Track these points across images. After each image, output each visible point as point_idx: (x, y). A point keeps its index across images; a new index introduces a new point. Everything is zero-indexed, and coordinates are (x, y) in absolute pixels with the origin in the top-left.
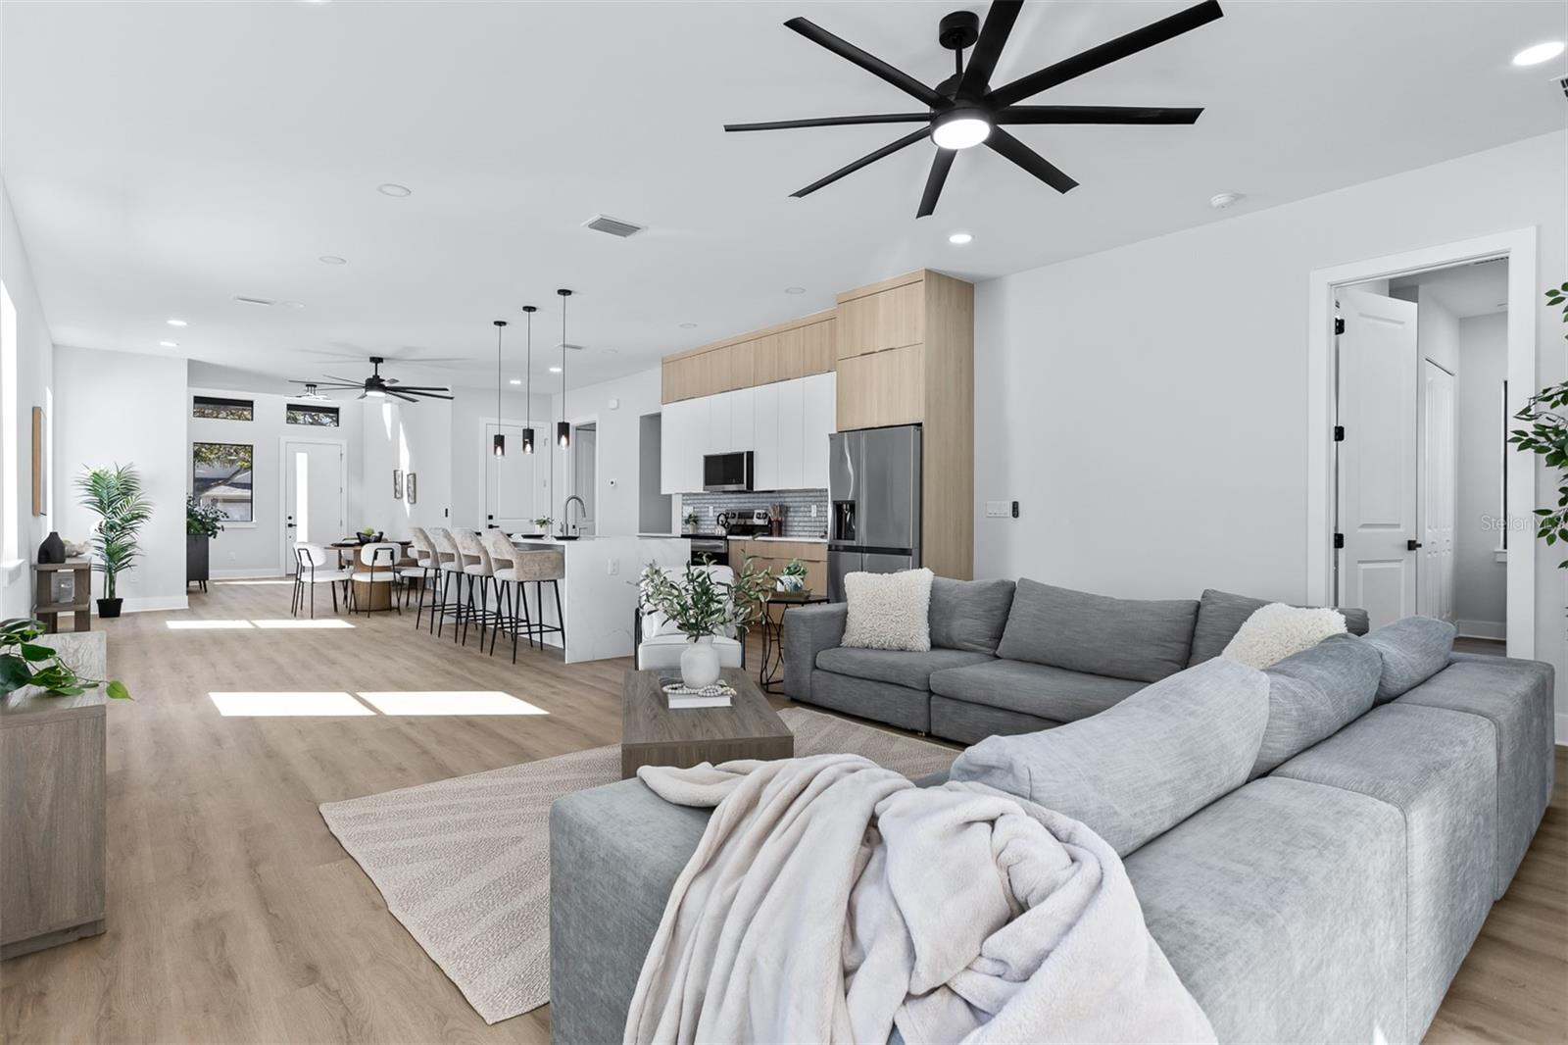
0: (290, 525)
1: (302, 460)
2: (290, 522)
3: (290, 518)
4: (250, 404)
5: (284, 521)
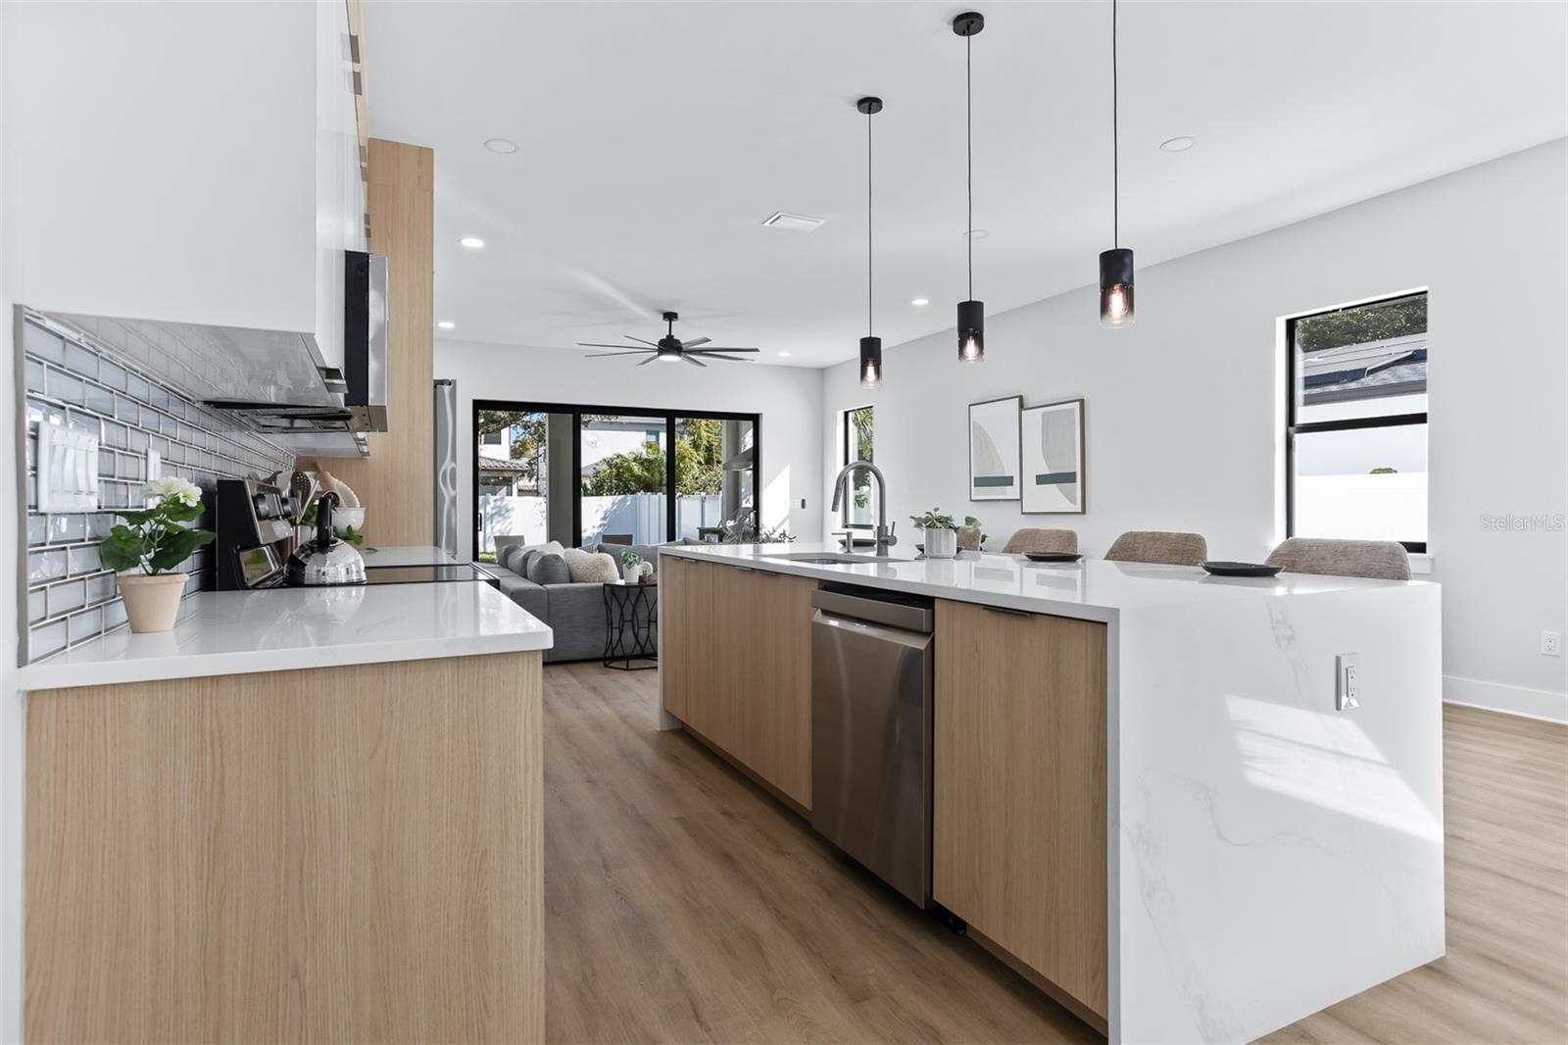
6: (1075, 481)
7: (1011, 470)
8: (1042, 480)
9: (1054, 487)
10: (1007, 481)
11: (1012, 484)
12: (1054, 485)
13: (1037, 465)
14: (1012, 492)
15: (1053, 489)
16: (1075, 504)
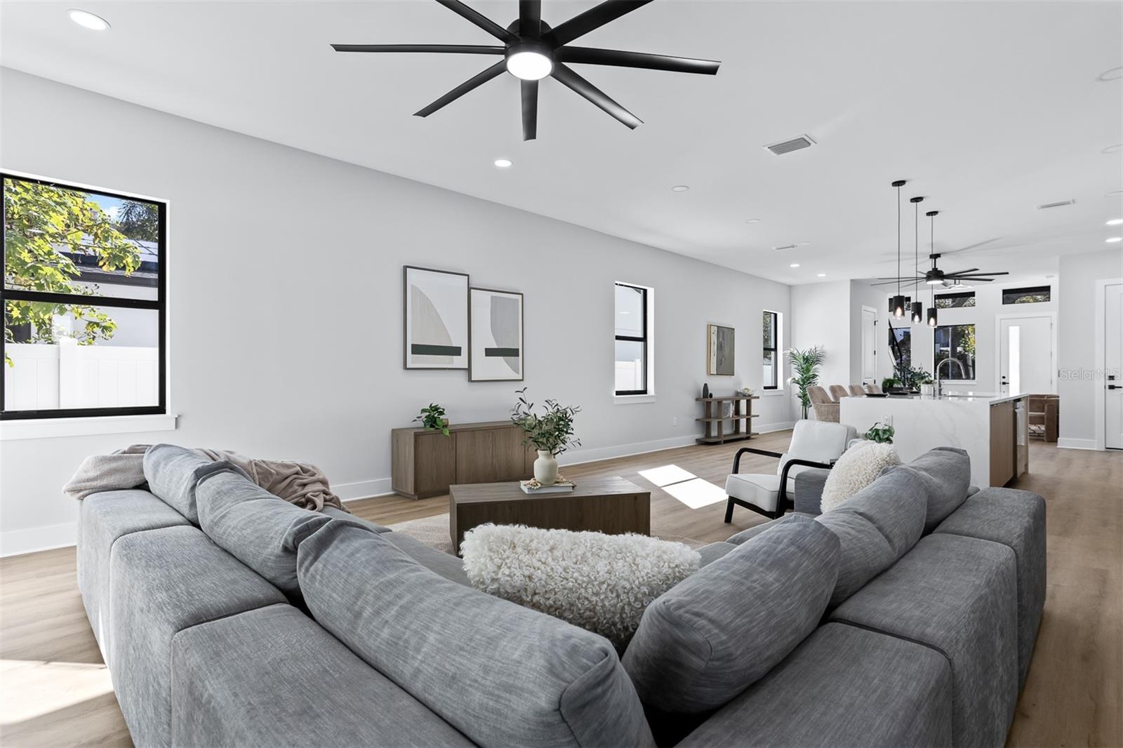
0: (1004, 383)
1: (1014, 332)
2: (1004, 380)
3: (1004, 377)
4: (972, 294)
5: (998, 380)
6: (518, 356)
7: (459, 341)
8: (490, 352)
9: (501, 359)
10: (456, 351)
11: (459, 354)
12: (502, 358)
13: (484, 338)
14: (460, 361)
15: (500, 360)
16: (518, 373)
